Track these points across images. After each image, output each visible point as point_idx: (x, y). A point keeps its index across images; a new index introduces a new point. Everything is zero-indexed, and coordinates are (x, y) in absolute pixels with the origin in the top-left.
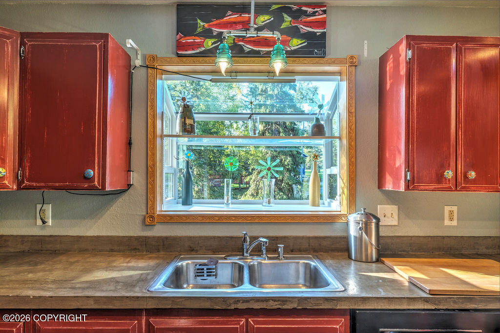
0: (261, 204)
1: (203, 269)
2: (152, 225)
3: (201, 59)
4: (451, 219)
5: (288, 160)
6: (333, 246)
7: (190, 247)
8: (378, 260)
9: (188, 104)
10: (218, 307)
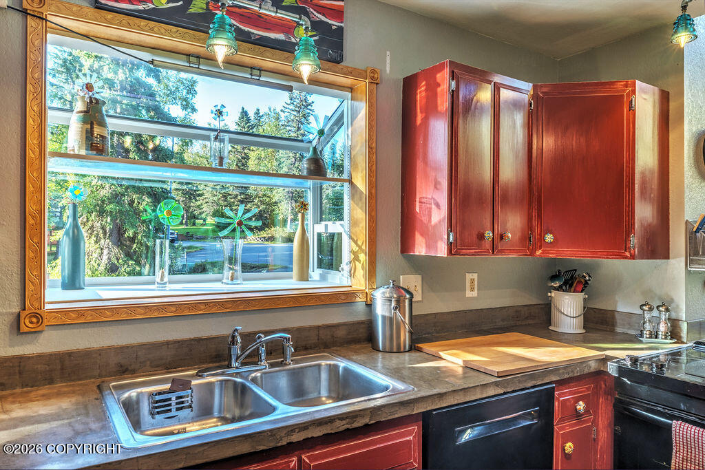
0: (220, 280)
1: (170, 399)
2: (35, 332)
3: (143, 23)
4: (472, 289)
5: (145, 203)
6: (349, 337)
7: (121, 366)
8: (413, 348)
9: (97, 96)
10: (262, 448)
